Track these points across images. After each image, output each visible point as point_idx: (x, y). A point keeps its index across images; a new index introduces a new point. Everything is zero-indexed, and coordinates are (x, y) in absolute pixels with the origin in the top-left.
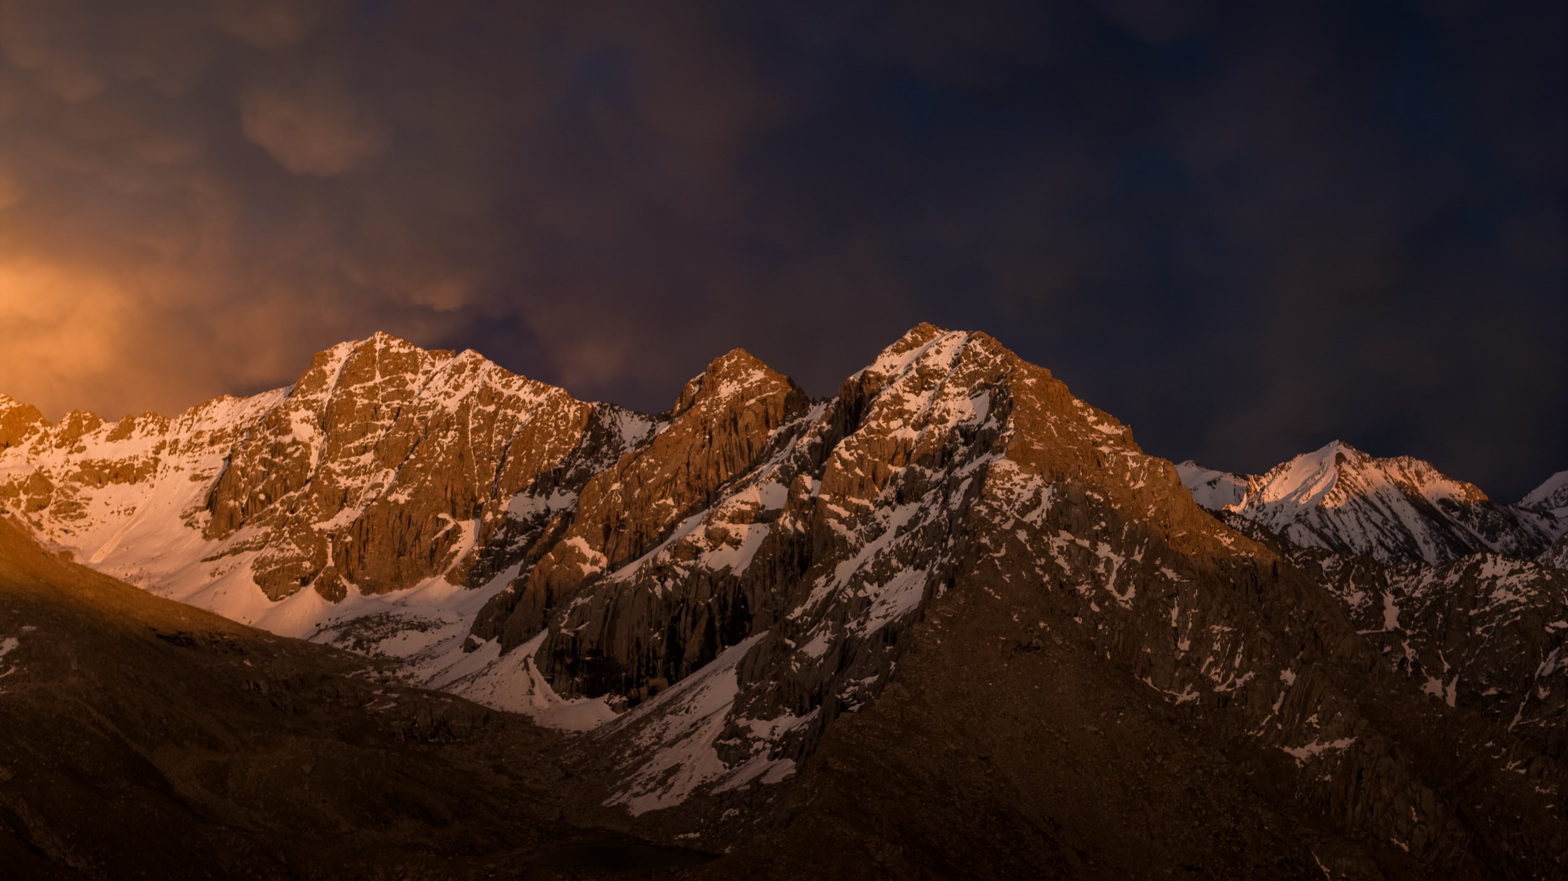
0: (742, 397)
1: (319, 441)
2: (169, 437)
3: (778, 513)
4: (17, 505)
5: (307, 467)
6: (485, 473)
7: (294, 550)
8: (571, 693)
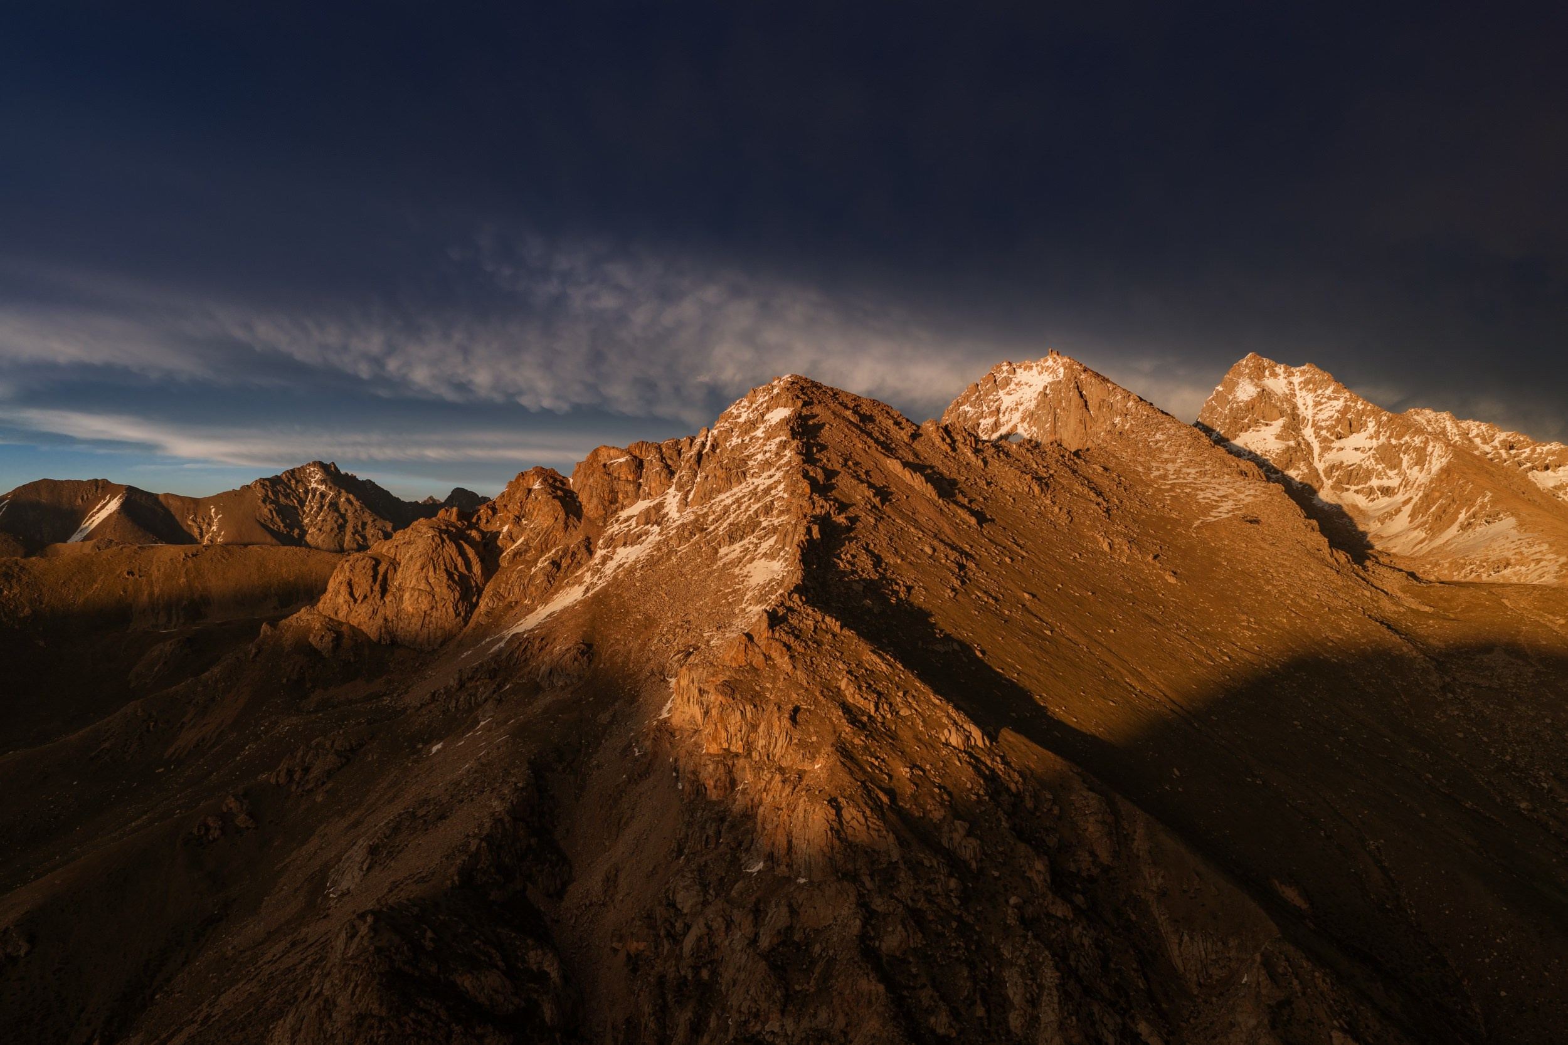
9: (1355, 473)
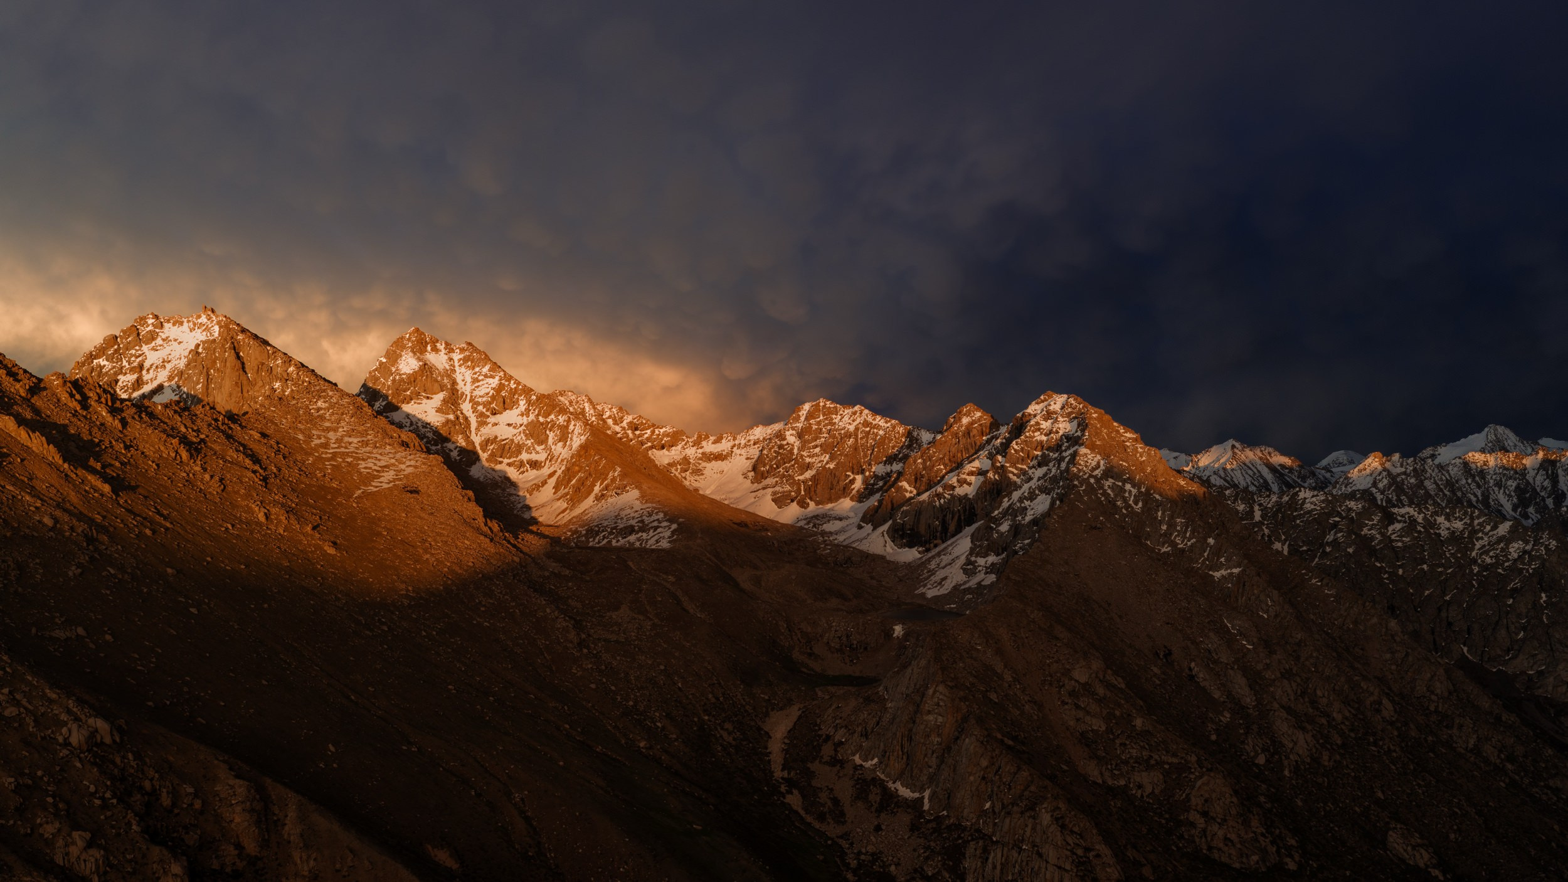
0: (972, 423)
1: (797, 443)
2: (737, 442)
3: (987, 471)
4: (677, 470)
5: (793, 454)
6: (865, 456)
7: (788, 488)
8: (901, 546)
9: (507, 446)
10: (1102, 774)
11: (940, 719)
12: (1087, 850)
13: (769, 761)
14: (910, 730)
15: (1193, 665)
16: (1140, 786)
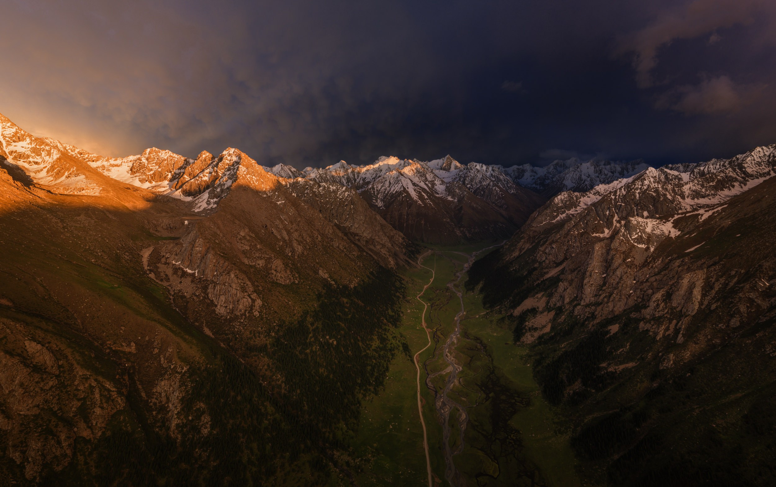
0: (206, 157)
1: (146, 162)
2: (123, 161)
3: (212, 172)
4: (100, 169)
5: (145, 166)
6: (171, 167)
7: (144, 177)
8: (186, 196)
9: (22, 155)
10: (248, 262)
11: (201, 249)
12: (244, 283)
13: (143, 264)
14: (191, 252)
15: (273, 229)
16: (259, 264)
